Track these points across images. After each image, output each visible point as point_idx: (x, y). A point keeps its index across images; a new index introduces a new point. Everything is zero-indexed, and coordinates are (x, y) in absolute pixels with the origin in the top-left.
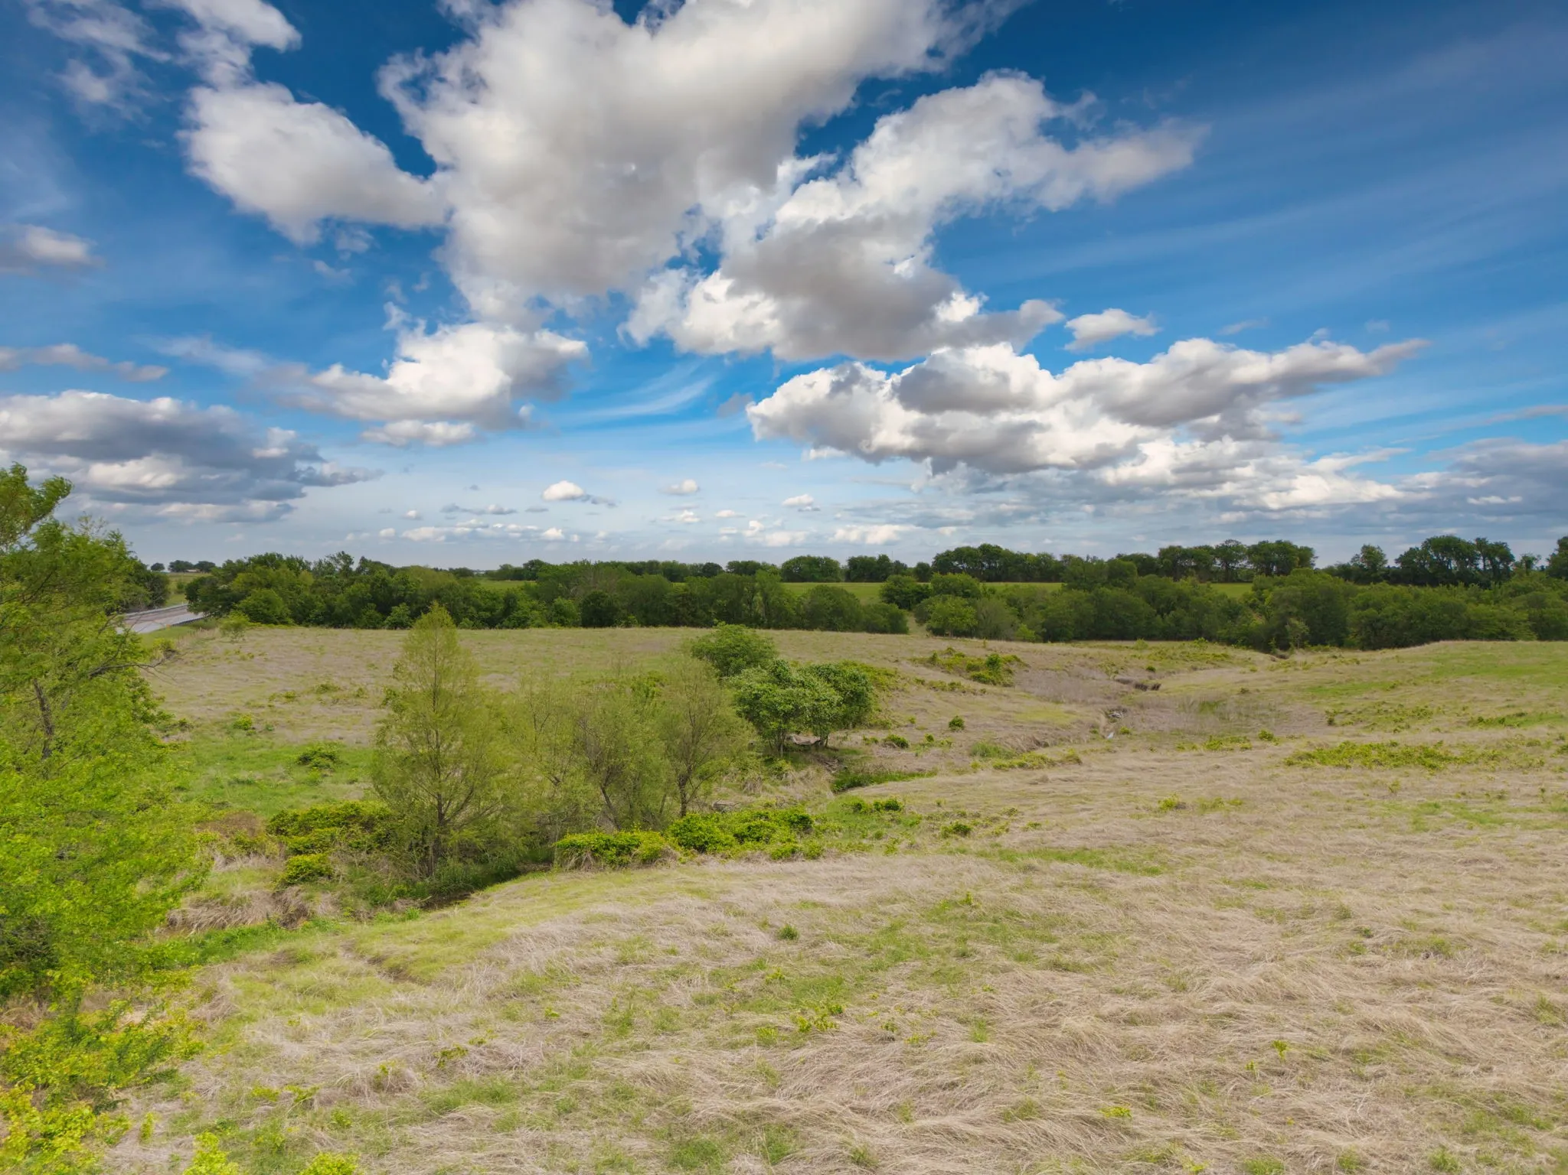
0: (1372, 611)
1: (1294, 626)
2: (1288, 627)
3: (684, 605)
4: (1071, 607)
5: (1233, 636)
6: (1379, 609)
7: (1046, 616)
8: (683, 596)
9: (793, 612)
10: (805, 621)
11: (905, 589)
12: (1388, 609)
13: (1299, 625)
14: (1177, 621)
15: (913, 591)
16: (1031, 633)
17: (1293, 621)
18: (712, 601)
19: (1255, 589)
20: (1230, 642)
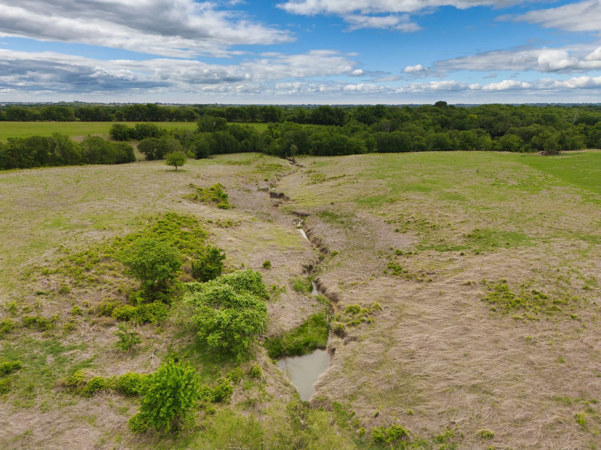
0: (318, 141)
1: (293, 147)
2: (291, 148)
3: (13, 156)
4: (206, 141)
5: (270, 151)
6: (321, 140)
7: (197, 145)
8: (11, 150)
9: (81, 155)
10: (87, 159)
11: (123, 131)
12: (325, 139)
13: (294, 147)
14: (246, 144)
15: (128, 132)
16: (193, 154)
17: (293, 146)
18: (29, 152)
19: (269, 128)
20: (269, 154)
